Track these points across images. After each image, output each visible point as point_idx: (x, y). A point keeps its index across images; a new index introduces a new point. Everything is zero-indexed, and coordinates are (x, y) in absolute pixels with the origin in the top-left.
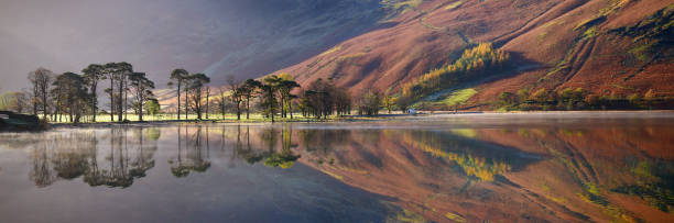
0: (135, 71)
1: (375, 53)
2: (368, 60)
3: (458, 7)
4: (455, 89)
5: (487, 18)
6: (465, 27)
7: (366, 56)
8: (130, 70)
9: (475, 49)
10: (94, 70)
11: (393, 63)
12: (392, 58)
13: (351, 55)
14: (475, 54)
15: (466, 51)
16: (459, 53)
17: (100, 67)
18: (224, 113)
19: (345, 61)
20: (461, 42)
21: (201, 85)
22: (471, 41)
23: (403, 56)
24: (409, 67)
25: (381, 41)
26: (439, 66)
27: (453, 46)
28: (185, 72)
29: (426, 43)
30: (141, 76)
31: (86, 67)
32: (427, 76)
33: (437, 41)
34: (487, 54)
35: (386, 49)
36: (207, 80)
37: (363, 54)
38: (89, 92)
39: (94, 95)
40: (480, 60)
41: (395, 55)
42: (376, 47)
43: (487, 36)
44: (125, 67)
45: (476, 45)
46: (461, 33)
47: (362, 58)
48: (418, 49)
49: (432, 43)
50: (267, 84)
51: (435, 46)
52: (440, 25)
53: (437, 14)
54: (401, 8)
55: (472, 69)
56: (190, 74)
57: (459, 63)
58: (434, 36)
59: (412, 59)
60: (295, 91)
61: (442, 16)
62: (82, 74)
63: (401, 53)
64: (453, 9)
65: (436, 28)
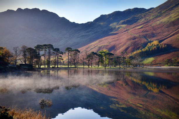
0: (55, 48)
1: (112, 44)
2: (110, 46)
3: (141, 28)
4: (145, 58)
5: (154, 32)
6: (146, 35)
7: (109, 45)
8: (53, 47)
9: (152, 43)
10: (39, 47)
11: (120, 48)
12: (119, 46)
13: (103, 45)
14: (152, 45)
15: (149, 44)
16: (145, 44)
17: (41, 46)
18: (84, 65)
19: (101, 47)
20: (146, 40)
22: (149, 40)
23: (123, 45)
24: (126, 49)
25: (114, 40)
26: (138, 49)
27: (143, 42)
28: (71, 49)
29: (132, 41)
30: (58, 49)
32: (135, 53)
33: (136, 40)
34: (158, 45)
35: (117, 42)
36: (79, 52)
37: (108, 44)
40: (155, 47)
41: (120, 45)
42: (112, 41)
43: (155, 38)
44: (51, 46)
45: (153, 41)
46: (145, 37)
47: (107, 46)
48: (129, 43)
49: (134, 41)
51: (136, 42)
52: (137, 34)
53: (134, 30)
54: (119, 28)
55: (152, 50)
56: (73, 50)
57: (146, 48)
58: (134, 38)
59: (127, 46)
61: (136, 31)
62: (34, 49)
63: (123, 44)
64: (140, 28)
65: (135, 35)
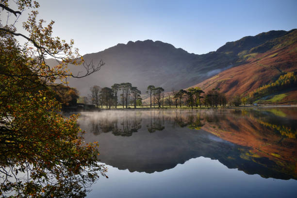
0: (133, 86)
1: (235, 78)
2: (232, 81)
3: (276, 55)
4: (275, 95)
5: (291, 60)
6: (280, 65)
7: (231, 80)
8: (131, 86)
9: (285, 75)
10: (116, 86)
11: (244, 83)
12: (244, 80)
13: (224, 79)
14: (285, 77)
15: (281, 76)
16: (277, 77)
17: (118, 84)
18: (170, 105)
19: (221, 82)
20: (278, 72)
21: (160, 92)
22: (283, 71)
23: (249, 79)
24: (252, 84)
25: (238, 73)
26: (267, 84)
27: (274, 74)
28: (153, 87)
29: (260, 73)
30: (135, 88)
31: (113, 85)
32: (261, 88)
33: (266, 72)
34: (292, 77)
35: (242, 76)
36: (163, 90)
37: (230, 79)
38: (114, 95)
39: (116, 97)
40: (288, 80)
41: (245, 79)
42: (235, 76)
43: (291, 69)
44: (129, 85)
45: (287, 73)
46: (278, 67)
47: (228, 81)
48: (256, 76)
49: (263, 73)
50: (189, 91)
51: (265, 74)
52: (267, 64)
53: (266, 59)
54: (247, 57)
55: (284, 85)
56: (156, 88)
57: (277, 82)
58: (264, 70)
59: (253, 81)
60: (202, 95)
61: (268, 60)
62: (111, 88)
63: (248, 78)
64: (273, 57)
65: (265, 66)
